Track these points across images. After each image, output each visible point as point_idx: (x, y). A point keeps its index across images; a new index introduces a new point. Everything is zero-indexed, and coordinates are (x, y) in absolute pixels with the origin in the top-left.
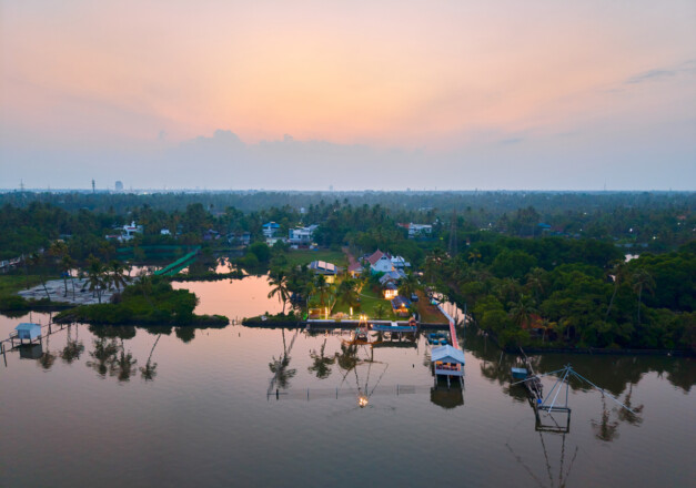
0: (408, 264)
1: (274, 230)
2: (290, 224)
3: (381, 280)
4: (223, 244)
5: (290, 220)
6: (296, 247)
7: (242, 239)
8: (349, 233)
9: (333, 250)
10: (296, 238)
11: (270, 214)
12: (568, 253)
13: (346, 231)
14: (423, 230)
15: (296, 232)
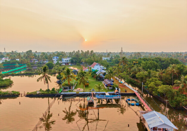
0: (105, 68)
1: (57, 59)
2: (63, 57)
3: (97, 73)
4: (38, 64)
5: (63, 56)
6: (64, 64)
7: (45, 62)
8: (83, 59)
9: (77, 65)
10: (64, 61)
11: (56, 54)
12: (164, 62)
13: (82, 58)
14: (107, 59)
15: (64, 59)
